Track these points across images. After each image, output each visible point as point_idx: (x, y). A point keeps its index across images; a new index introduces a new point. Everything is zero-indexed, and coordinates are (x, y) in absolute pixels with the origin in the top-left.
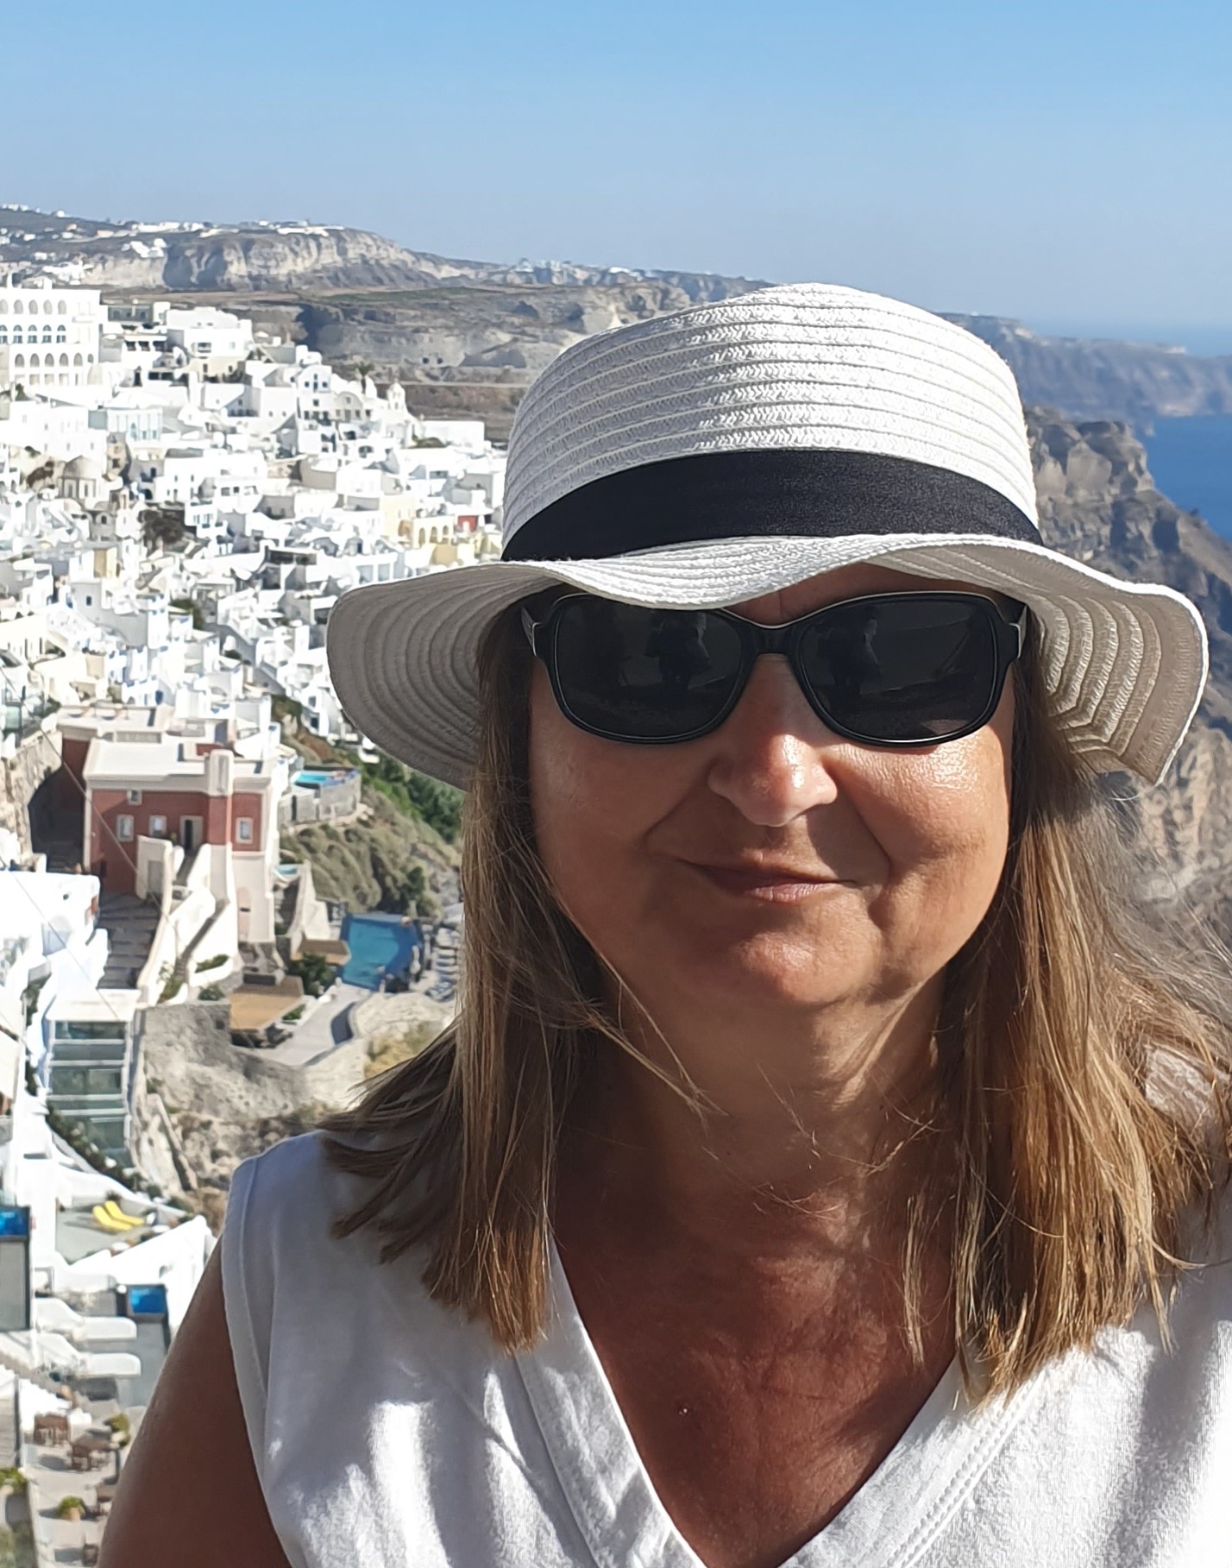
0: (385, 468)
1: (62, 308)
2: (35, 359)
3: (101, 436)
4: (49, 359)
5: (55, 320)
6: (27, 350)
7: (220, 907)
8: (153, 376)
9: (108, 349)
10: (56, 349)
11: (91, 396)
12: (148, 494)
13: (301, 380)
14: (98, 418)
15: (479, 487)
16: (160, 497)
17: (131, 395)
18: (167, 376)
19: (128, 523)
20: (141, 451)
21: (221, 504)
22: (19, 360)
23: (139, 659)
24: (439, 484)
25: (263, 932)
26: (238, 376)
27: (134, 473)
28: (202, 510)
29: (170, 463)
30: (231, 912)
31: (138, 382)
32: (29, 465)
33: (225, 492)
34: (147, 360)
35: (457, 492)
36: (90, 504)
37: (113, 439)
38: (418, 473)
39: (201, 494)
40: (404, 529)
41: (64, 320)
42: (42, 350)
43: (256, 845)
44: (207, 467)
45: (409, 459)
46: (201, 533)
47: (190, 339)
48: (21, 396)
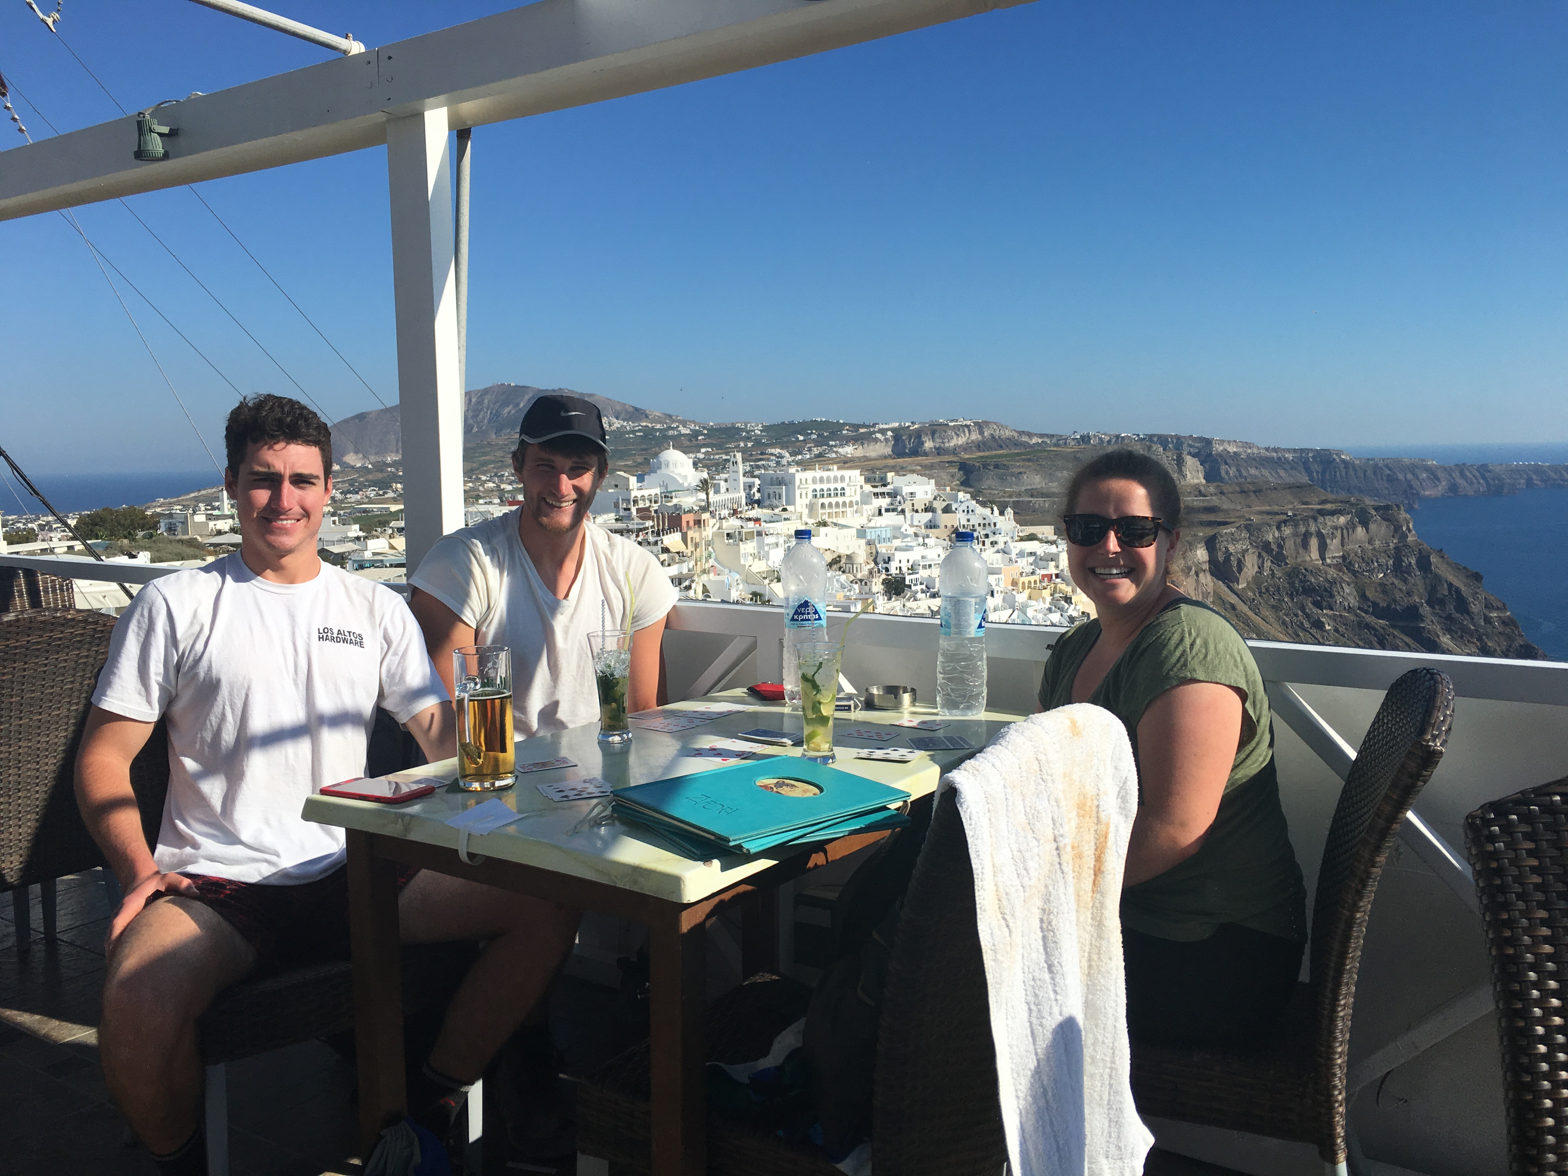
0: (1004, 552)
1: (843, 479)
2: (830, 505)
3: (863, 542)
4: (837, 505)
5: (839, 486)
6: (826, 501)
8: (887, 510)
9: (865, 498)
10: (840, 500)
11: (858, 521)
12: (887, 570)
13: (961, 509)
14: (861, 533)
15: (1052, 560)
16: (893, 571)
17: (879, 521)
18: (894, 510)
19: (877, 586)
20: (883, 549)
21: (923, 573)
22: (823, 505)
24: (1031, 559)
26: (929, 509)
27: (879, 559)
28: (914, 577)
29: (898, 555)
31: (880, 514)
33: (924, 567)
34: (884, 502)
35: (1041, 563)
36: (859, 576)
37: (869, 543)
38: (1021, 554)
39: (913, 569)
40: (1014, 583)
41: (844, 485)
42: (833, 500)
44: (915, 555)
45: (1016, 547)
46: (913, 588)
47: (906, 490)
48: (825, 524)
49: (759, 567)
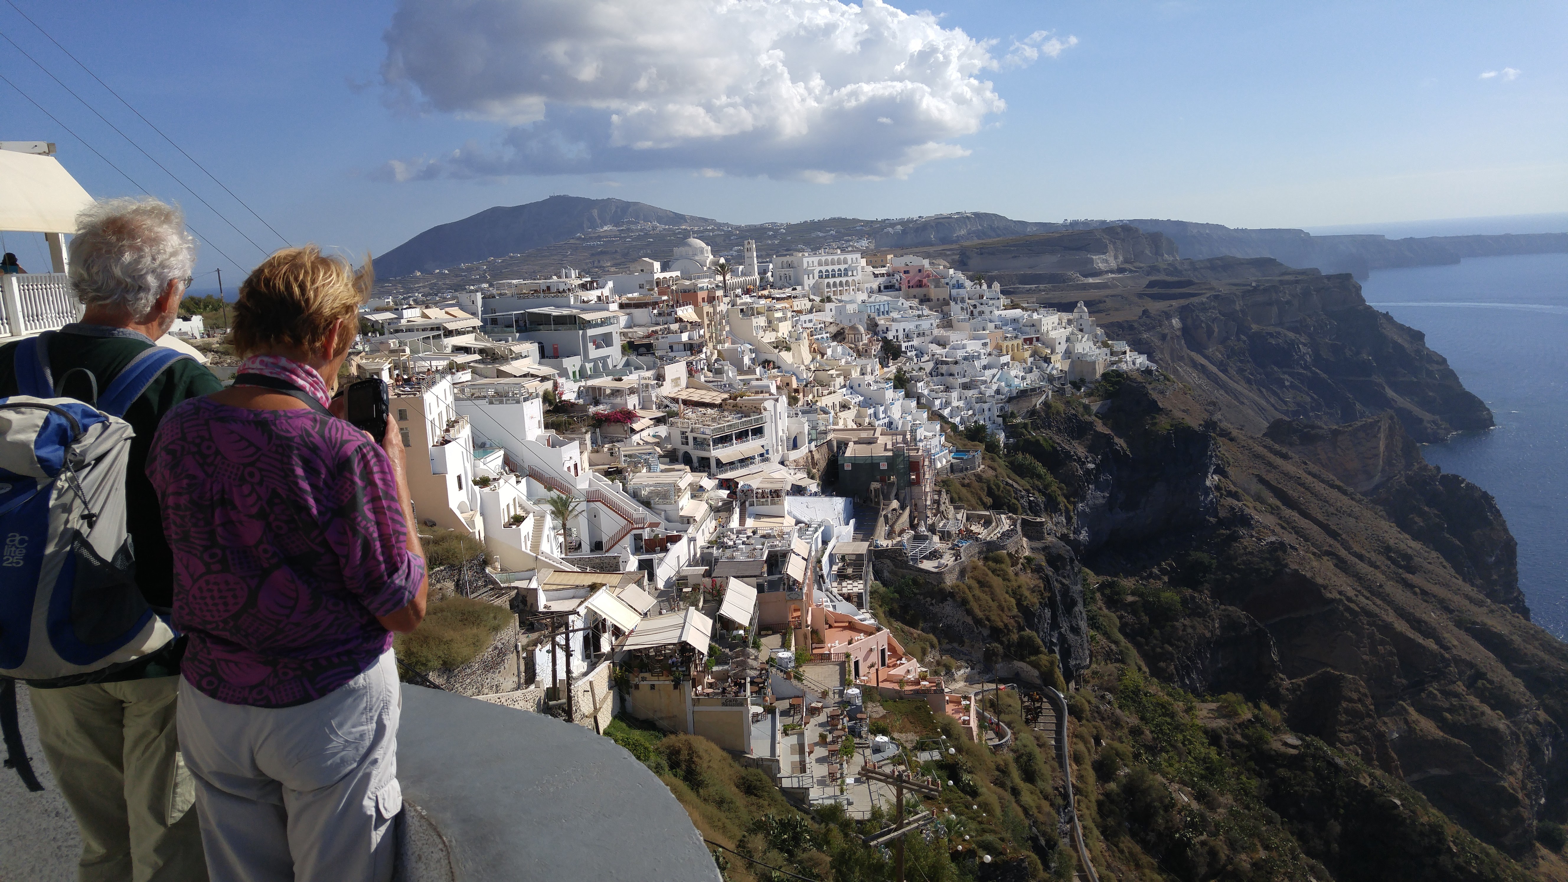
0: (991, 320)
1: (845, 262)
2: (835, 284)
4: (841, 284)
5: (843, 267)
6: (831, 281)
8: (886, 287)
10: (844, 279)
11: (860, 297)
12: (885, 339)
14: (862, 307)
15: (1033, 325)
17: (878, 297)
18: (892, 287)
19: (876, 351)
20: (881, 321)
21: (917, 341)
22: (828, 285)
23: (882, 409)
24: (1014, 325)
27: (878, 330)
28: (909, 344)
29: (895, 326)
31: (880, 291)
32: (834, 329)
33: (919, 335)
35: (1023, 328)
36: (860, 345)
37: (869, 316)
39: (908, 337)
40: (999, 347)
42: (838, 280)
43: (918, 483)
44: (910, 325)
45: (1001, 315)
46: (908, 354)
48: (828, 299)
49: (769, 337)
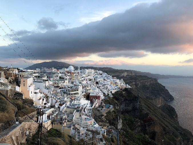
3: (93, 78)
6: (90, 73)
7: (97, 103)
9: (94, 73)
11: (93, 75)
13: (105, 75)
16: (97, 81)
17: (96, 76)
25: (100, 104)
27: (95, 80)
30: (98, 103)
32: (89, 79)
34: (97, 74)
38: (112, 80)
40: (111, 83)
41: (92, 71)
43: (100, 99)
47: (99, 72)
48: (89, 75)
49: (80, 79)
